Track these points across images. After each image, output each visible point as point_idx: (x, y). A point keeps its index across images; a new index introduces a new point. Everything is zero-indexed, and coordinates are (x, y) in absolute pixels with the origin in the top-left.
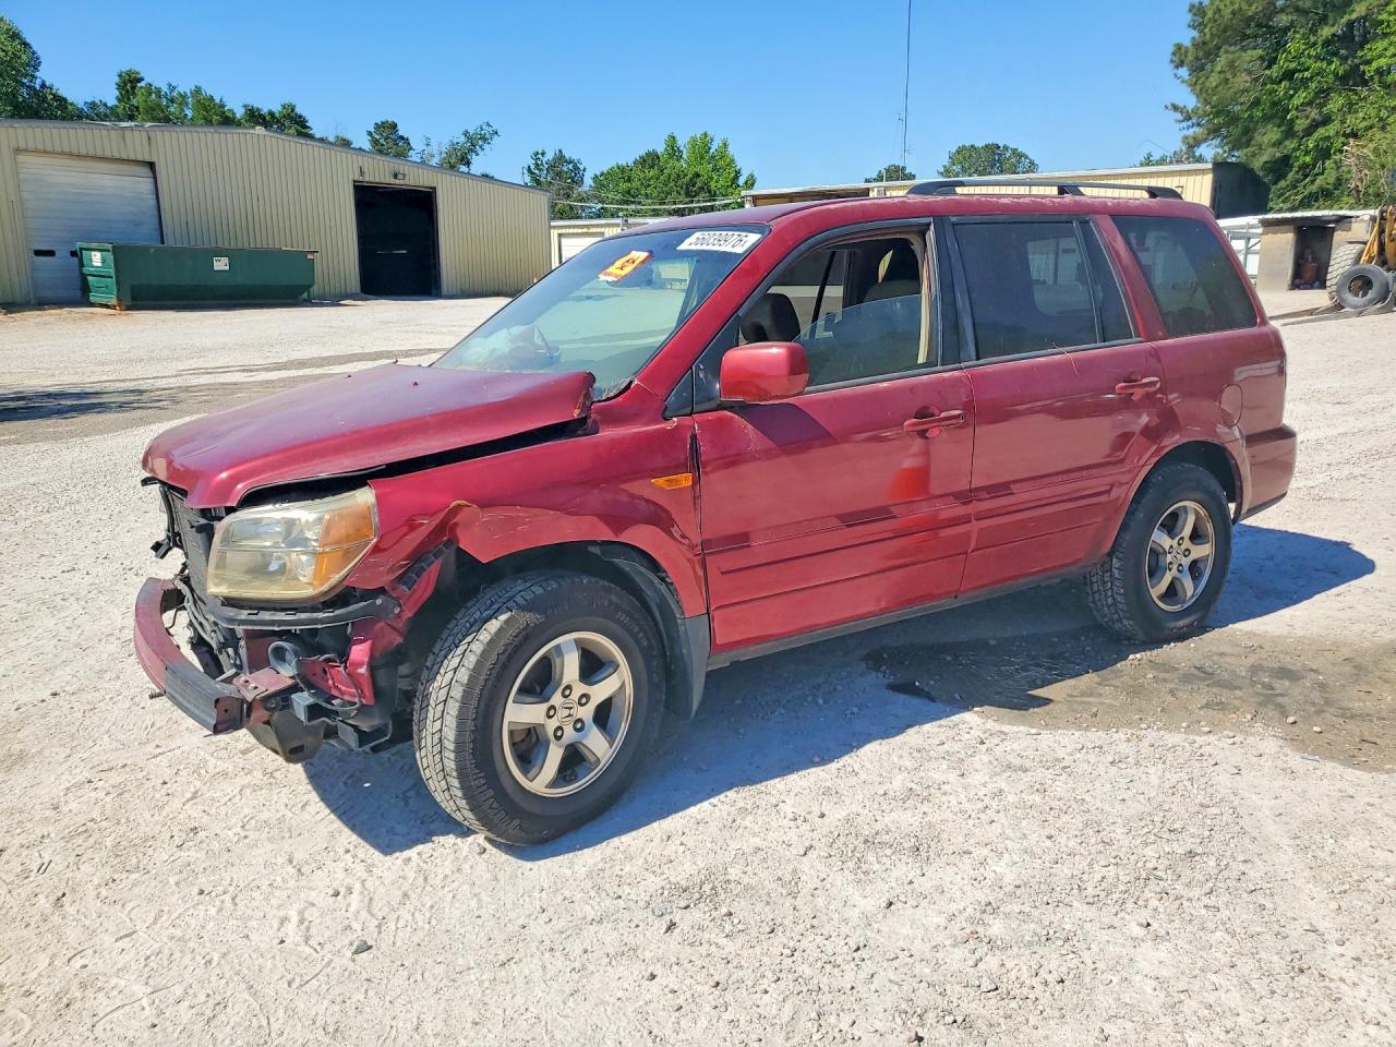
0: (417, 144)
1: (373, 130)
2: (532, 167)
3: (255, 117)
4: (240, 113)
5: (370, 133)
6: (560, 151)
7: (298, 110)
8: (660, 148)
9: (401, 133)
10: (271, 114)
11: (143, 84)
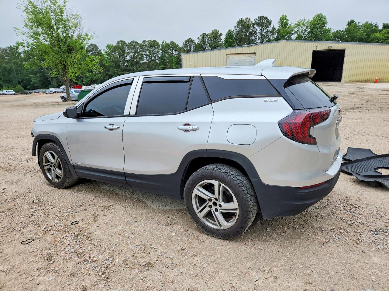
11: (354, 23)
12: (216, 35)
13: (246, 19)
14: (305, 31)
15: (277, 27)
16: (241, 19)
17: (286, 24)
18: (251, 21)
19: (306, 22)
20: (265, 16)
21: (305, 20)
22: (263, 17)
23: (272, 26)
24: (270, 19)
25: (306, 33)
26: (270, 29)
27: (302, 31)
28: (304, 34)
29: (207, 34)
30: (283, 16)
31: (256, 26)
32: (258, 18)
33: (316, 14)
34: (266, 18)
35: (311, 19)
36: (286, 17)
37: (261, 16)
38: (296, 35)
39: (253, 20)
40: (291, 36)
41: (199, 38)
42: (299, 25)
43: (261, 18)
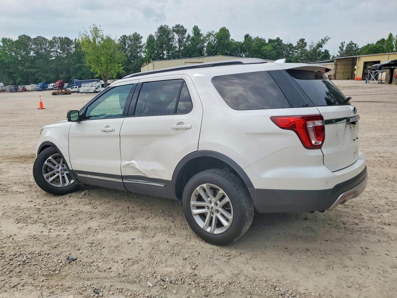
0: (309, 44)
1: (298, 41)
2: (341, 46)
3: (270, 41)
4: (267, 41)
5: (298, 42)
6: (352, 41)
7: (281, 39)
8: (386, 38)
9: (305, 41)
10: (274, 40)
11: (249, 37)
12: (136, 38)
13: (165, 25)
14: (215, 40)
15: (192, 35)
16: (162, 26)
18: (169, 28)
19: (214, 34)
20: (181, 25)
22: (179, 25)
24: (185, 27)
25: (215, 42)
26: (186, 36)
27: (212, 40)
28: (214, 43)
30: (195, 26)
32: (175, 27)
33: (221, 27)
34: (182, 26)
35: (218, 31)
36: (197, 27)
37: (178, 24)
38: (207, 42)
40: (204, 43)
41: (119, 39)
42: (209, 35)
43: (178, 26)
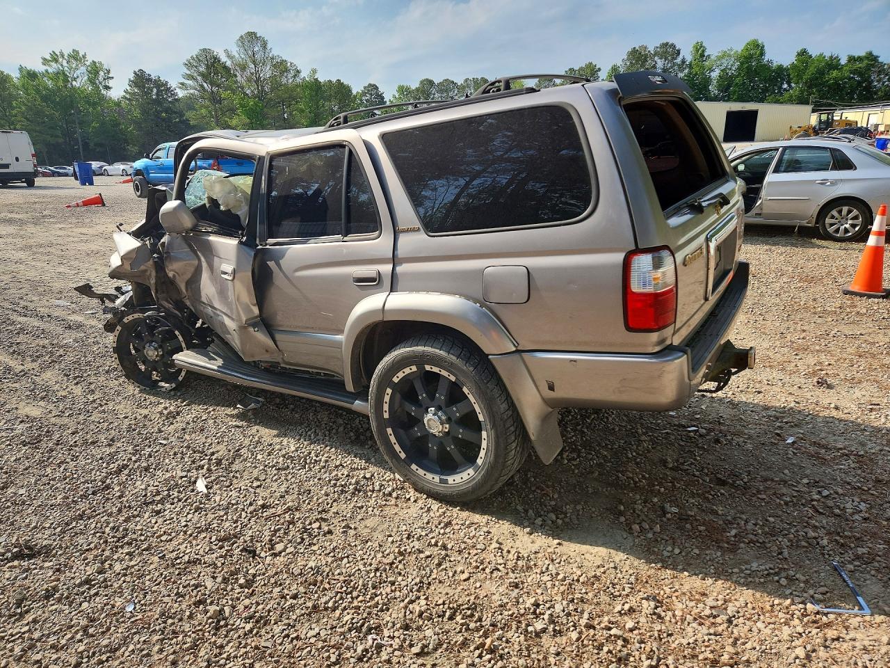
17: (702, 55)
21: (731, 50)
23: (681, 56)
29: (575, 69)
31: (656, 58)
39: (651, 49)
